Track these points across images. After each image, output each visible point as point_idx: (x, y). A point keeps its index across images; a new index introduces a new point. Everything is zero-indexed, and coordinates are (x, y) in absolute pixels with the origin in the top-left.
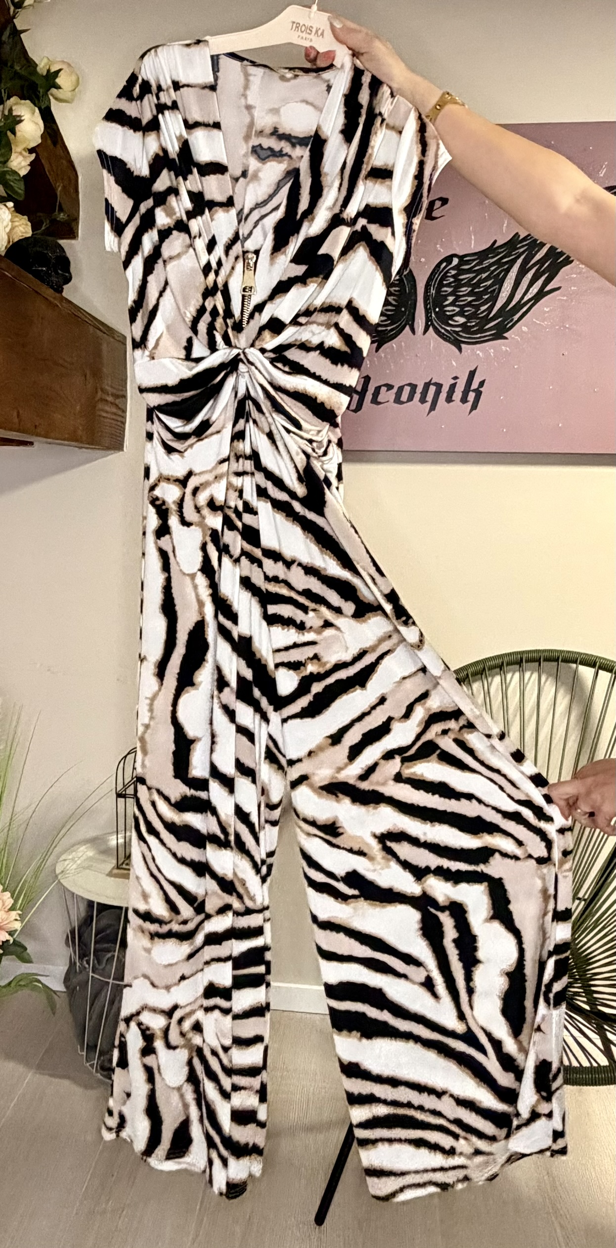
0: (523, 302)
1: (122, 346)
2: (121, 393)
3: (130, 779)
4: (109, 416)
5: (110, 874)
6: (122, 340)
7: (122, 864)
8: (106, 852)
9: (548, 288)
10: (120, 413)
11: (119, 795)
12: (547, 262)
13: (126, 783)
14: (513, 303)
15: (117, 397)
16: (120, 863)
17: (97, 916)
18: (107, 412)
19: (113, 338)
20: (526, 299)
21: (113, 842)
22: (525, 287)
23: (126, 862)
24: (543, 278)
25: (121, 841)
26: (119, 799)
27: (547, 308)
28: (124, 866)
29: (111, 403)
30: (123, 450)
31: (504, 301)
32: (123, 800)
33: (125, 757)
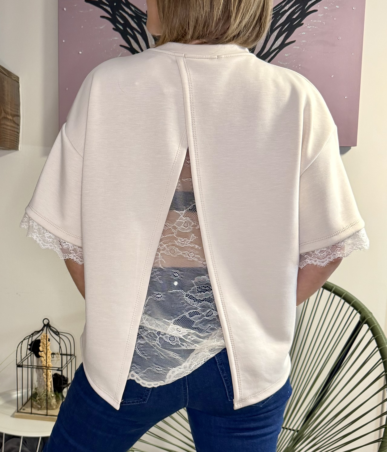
0: (271, 51)
1: (17, 83)
2: (16, 113)
3: (25, 355)
4: (9, 128)
5: (13, 416)
6: (17, 80)
7: (21, 409)
8: (9, 402)
9: (287, 41)
10: (16, 126)
11: (18, 366)
12: (286, 25)
13: (22, 358)
14: (265, 51)
15: (14, 116)
16: (19, 409)
17: (5, 443)
18: (8, 126)
19: (11, 78)
20: (273, 48)
21: (15, 396)
22: (273, 41)
23: (23, 408)
24: (284, 35)
25: (20, 395)
26: (18, 368)
27: (287, 54)
28: (22, 410)
29: (10, 120)
30: (18, 149)
31: (260, 50)
32: (21, 368)
33: (22, 342)
